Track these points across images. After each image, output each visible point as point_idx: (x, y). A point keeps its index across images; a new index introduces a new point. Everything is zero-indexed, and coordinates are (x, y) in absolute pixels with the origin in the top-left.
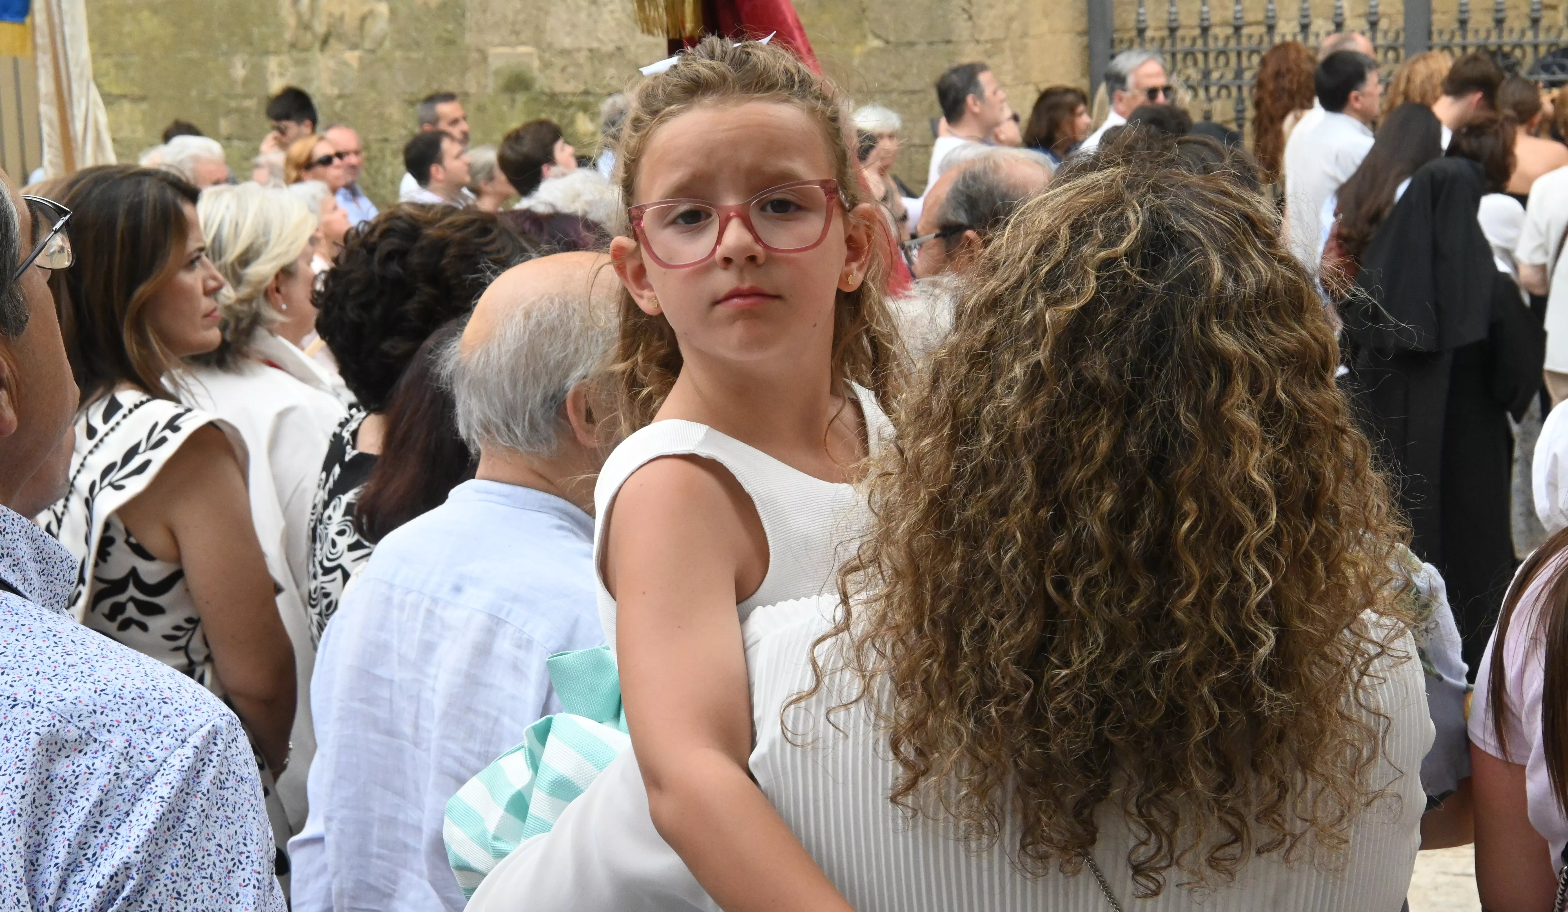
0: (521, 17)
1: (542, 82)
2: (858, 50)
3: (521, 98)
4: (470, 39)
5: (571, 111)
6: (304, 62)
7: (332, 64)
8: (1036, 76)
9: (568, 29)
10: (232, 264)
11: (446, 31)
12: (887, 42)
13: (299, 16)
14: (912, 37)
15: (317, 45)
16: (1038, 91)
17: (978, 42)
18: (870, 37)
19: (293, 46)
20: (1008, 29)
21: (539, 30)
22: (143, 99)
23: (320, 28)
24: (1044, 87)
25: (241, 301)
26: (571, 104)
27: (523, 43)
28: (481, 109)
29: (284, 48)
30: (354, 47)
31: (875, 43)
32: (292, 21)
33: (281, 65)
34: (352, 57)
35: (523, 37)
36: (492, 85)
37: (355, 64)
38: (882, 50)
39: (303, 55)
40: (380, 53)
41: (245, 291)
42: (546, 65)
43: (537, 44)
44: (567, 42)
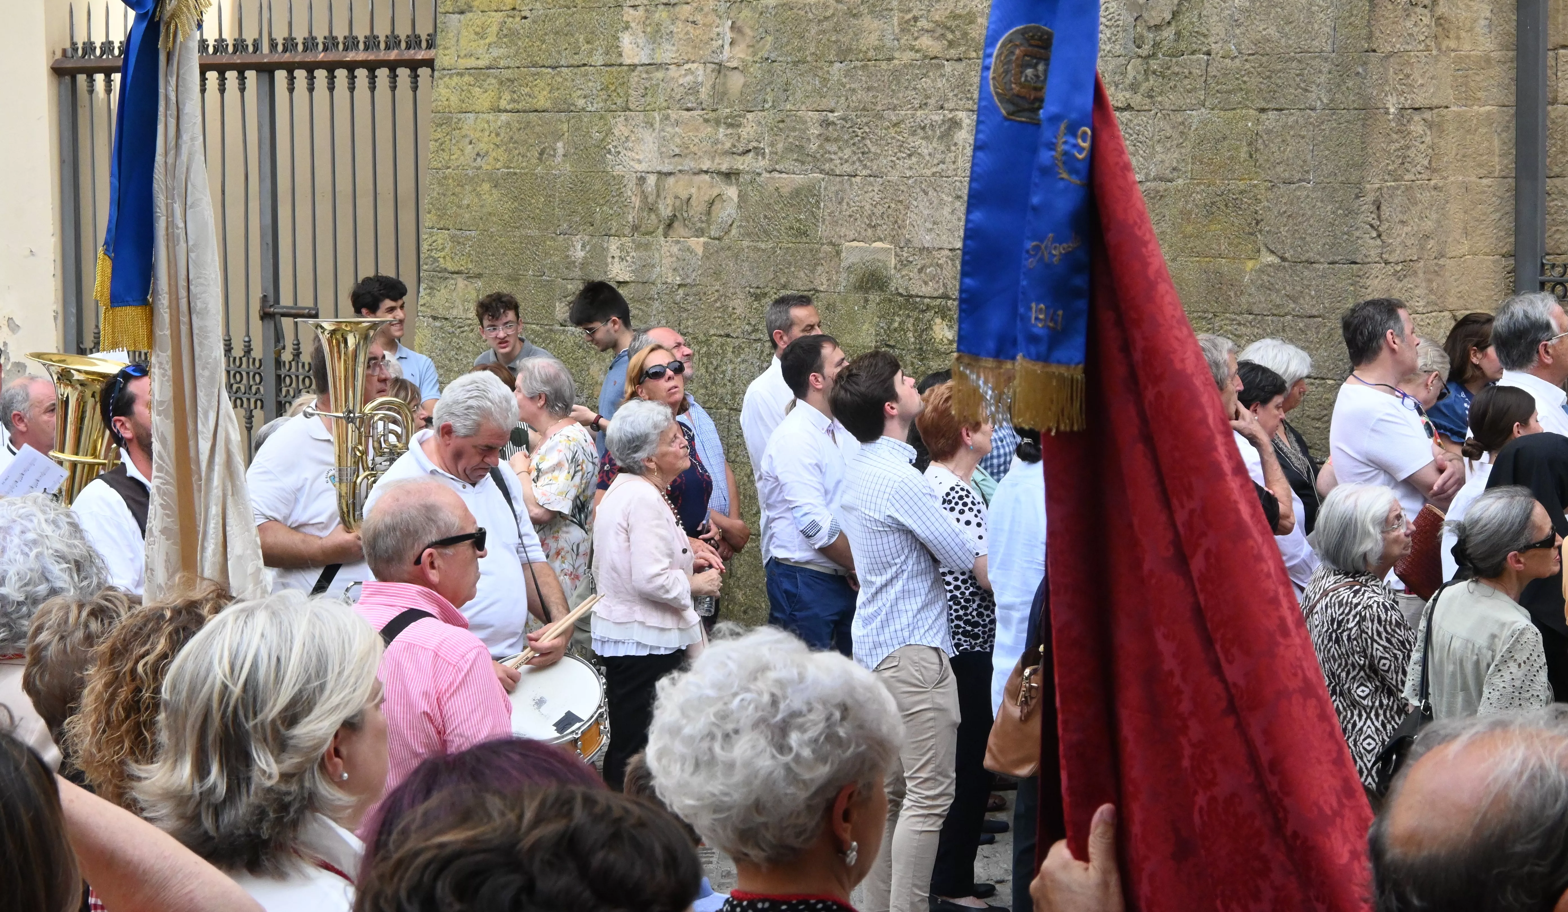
0: (879, 210)
1: (897, 283)
2: (1250, 264)
3: (874, 297)
4: (823, 231)
5: (929, 315)
6: (647, 246)
7: (675, 249)
8: (1452, 302)
9: (929, 225)
10: (273, 721)
11: (799, 221)
12: (1283, 259)
13: (644, 196)
14: (1311, 255)
15: (660, 230)
16: (1454, 317)
17: (1387, 263)
18: (1264, 250)
19: (635, 228)
20: (1422, 248)
21: (898, 225)
22: (479, 276)
23: (666, 212)
24: (1461, 314)
25: (285, 777)
26: (929, 308)
27: (880, 239)
28: (830, 307)
29: (627, 231)
30: (700, 233)
31: (1271, 259)
32: (637, 201)
33: (621, 248)
34: (697, 244)
35: (879, 232)
36: (844, 281)
37: (700, 251)
38: (1277, 268)
39: (644, 239)
40: (726, 241)
41: (291, 762)
42: (904, 264)
43: (894, 240)
44: (928, 240)
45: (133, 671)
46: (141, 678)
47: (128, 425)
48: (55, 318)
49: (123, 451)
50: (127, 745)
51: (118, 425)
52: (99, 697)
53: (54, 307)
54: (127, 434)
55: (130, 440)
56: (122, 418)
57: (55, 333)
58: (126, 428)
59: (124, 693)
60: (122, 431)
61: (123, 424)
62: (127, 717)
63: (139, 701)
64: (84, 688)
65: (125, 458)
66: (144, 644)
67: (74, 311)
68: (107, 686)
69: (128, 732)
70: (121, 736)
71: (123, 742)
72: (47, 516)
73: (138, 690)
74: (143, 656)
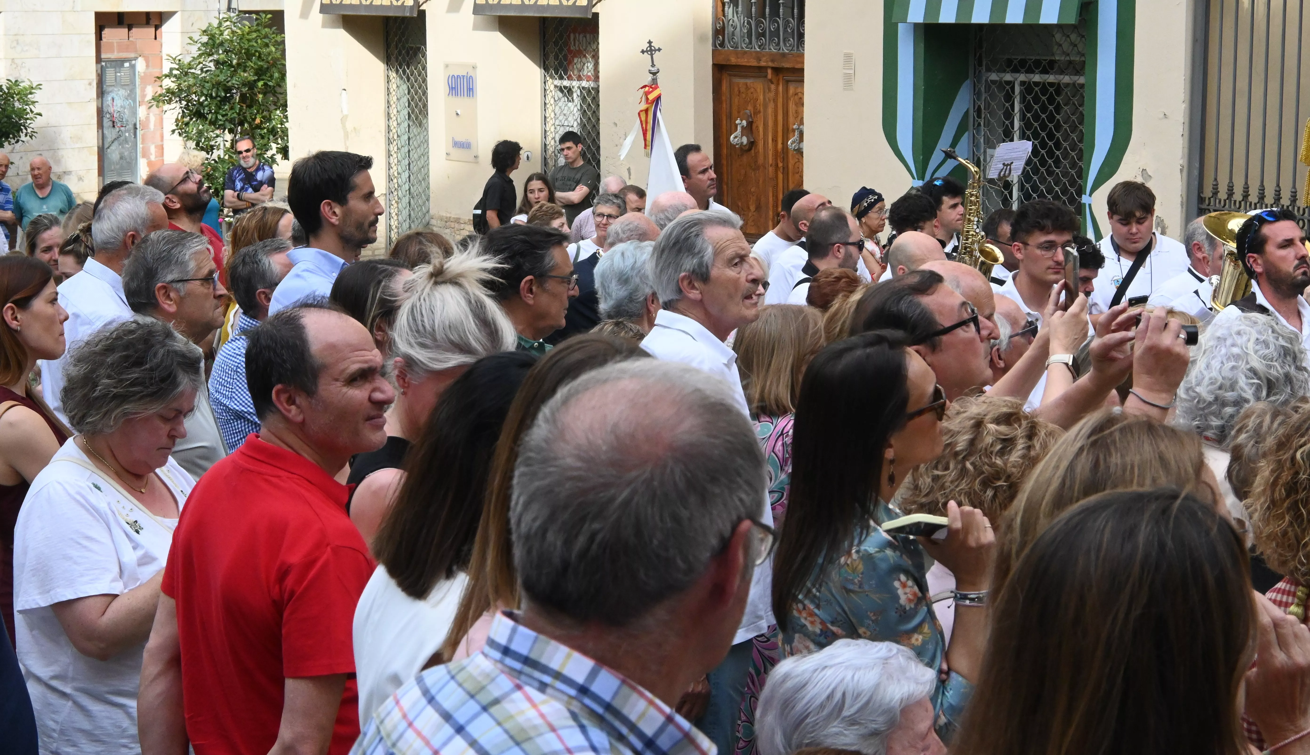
45: (1293, 458)
46: (1299, 463)
47: (1259, 261)
48: (1181, 171)
49: (1253, 282)
50: (1287, 518)
51: (1251, 260)
52: (1267, 483)
53: (1181, 162)
54: (1259, 269)
55: (1261, 274)
56: (1255, 255)
57: (1180, 183)
58: (1257, 264)
59: (1286, 476)
60: (1254, 266)
61: (1255, 261)
62: (1288, 496)
63: (1297, 482)
64: (1256, 476)
65: (1255, 287)
66: (1302, 436)
67: (1197, 165)
68: (1273, 471)
69: (1289, 509)
70: (1283, 513)
71: (1284, 517)
72: (1259, 337)
73: (1297, 473)
74: (1301, 446)
